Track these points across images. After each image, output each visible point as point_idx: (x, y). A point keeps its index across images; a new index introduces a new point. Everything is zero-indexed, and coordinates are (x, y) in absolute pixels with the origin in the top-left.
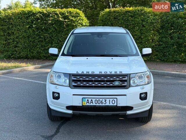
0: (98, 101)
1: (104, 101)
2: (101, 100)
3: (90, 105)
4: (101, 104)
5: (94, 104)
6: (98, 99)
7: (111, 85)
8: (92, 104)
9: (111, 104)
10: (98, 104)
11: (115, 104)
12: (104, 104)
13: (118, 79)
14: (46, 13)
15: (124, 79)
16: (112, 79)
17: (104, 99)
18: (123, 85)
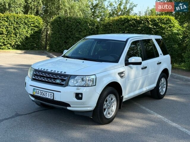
0: (41, 93)
1: (45, 94)
2: (44, 92)
3: (37, 95)
4: (43, 96)
5: (40, 95)
6: (42, 91)
7: (54, 82)
8: (38, 95)
9: (49, 97)
10: (41, 96)
11: (52, 98)
12: (45, 97)
13: (60, 78)
14: (139, 20)
15: (64, 78)
16: (56, 77)
17: (45, 92)
18: (62, 83)
